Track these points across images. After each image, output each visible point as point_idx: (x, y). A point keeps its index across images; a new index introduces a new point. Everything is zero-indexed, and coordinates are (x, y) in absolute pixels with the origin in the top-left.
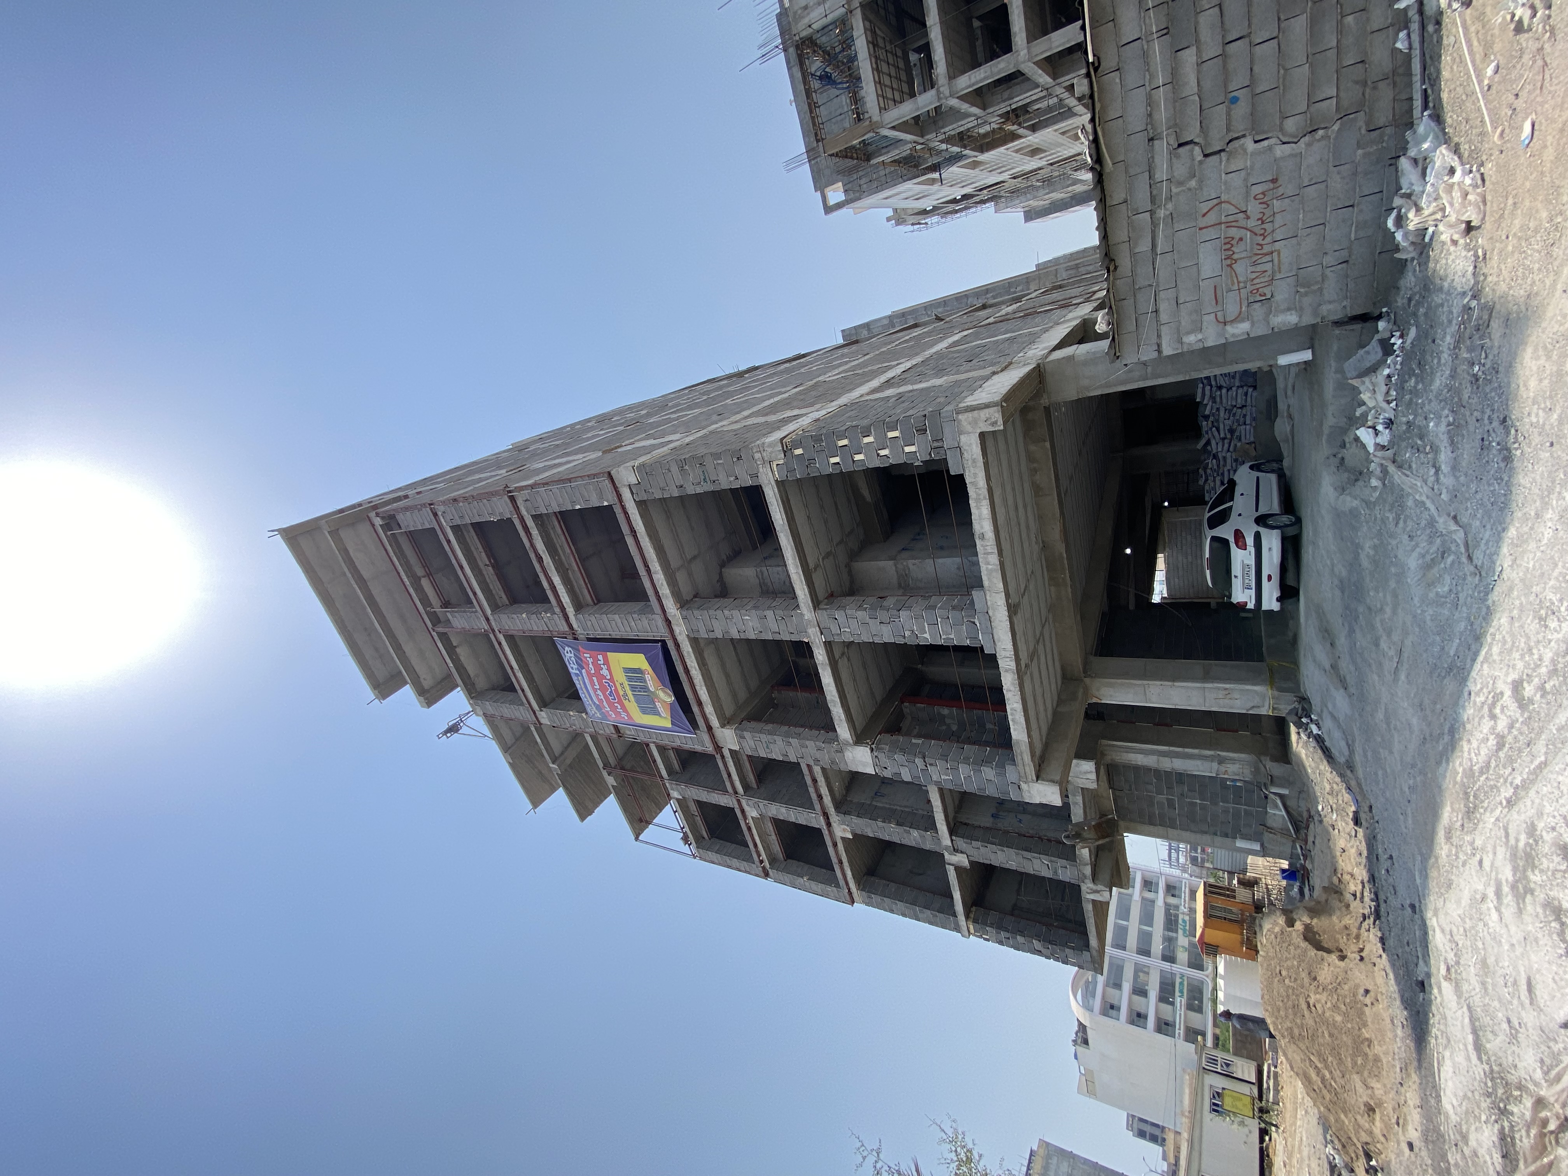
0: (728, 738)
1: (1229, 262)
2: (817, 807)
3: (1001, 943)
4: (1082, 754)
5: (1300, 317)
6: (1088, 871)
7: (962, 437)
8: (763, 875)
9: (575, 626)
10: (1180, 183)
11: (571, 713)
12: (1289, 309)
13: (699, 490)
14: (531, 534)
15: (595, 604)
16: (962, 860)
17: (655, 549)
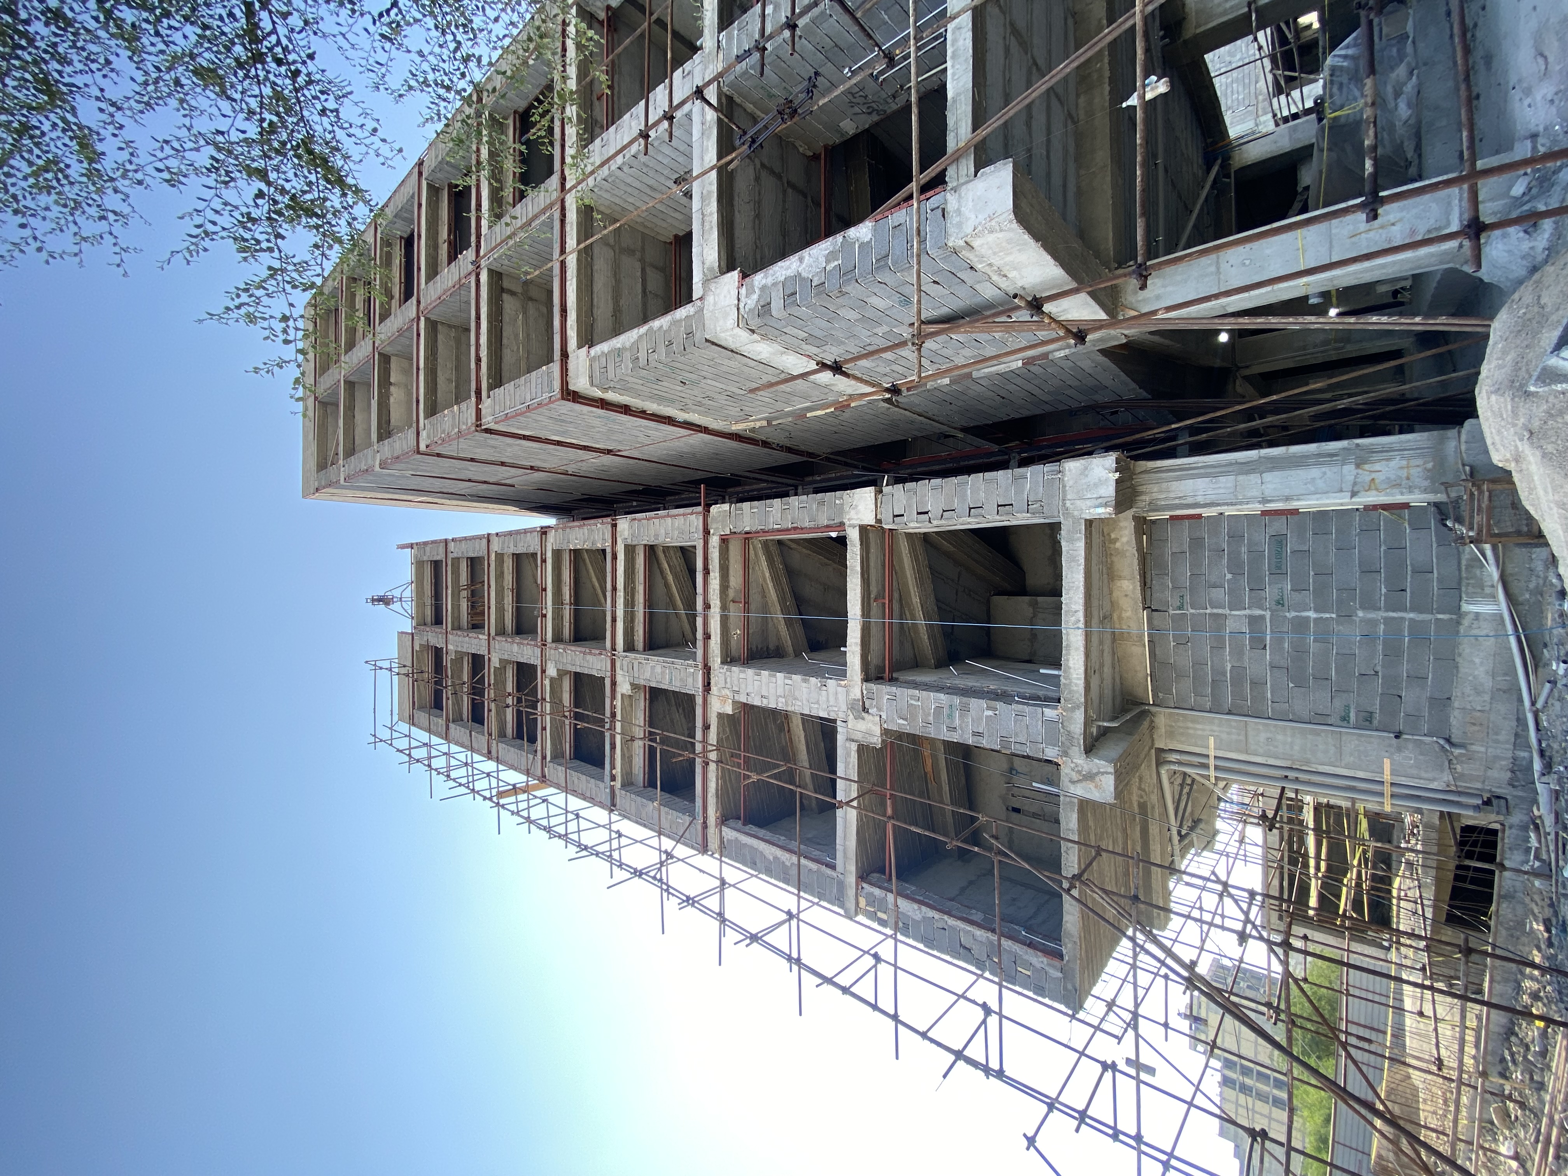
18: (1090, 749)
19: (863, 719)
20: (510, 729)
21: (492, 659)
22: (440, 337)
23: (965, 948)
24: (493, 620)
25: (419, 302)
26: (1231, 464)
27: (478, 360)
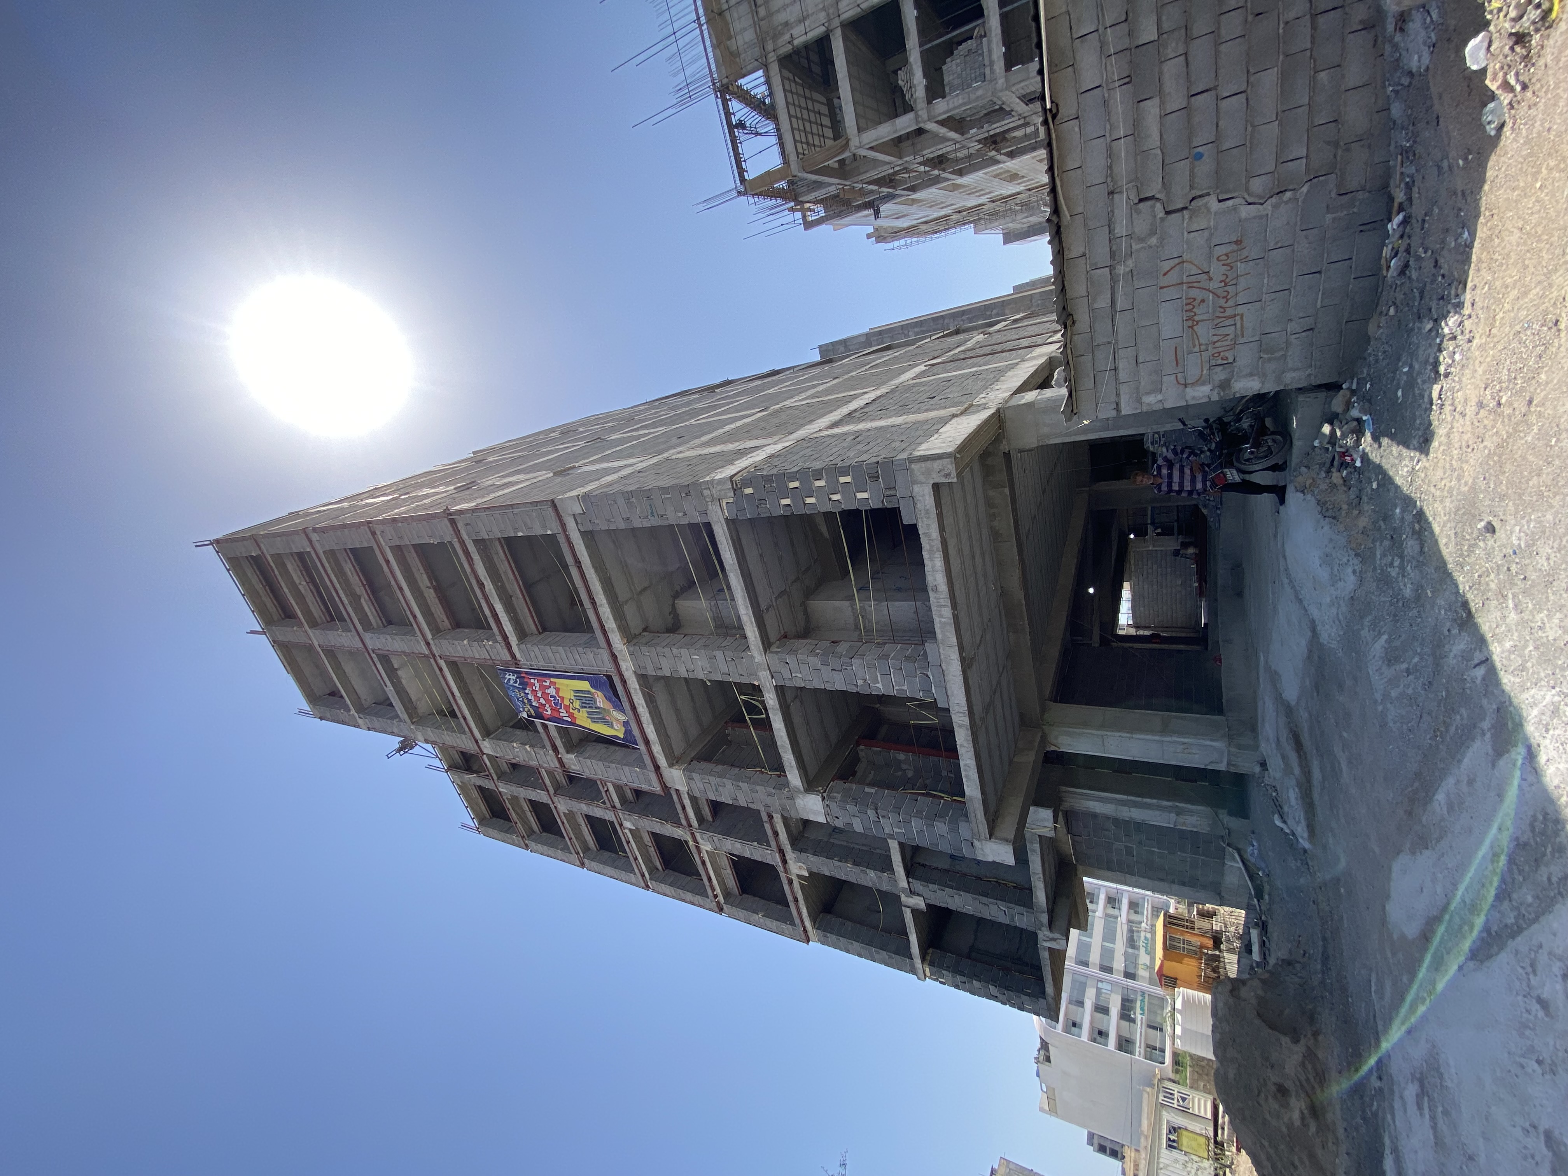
0: (676, 777)
1: (1190, 323)
2: (773, 843)
3: (957, 987)
4: (1040, 803)
5: (1263, 383)
6: (1044, 918)
7: (915, 486)
8: (716, 909)
9: (518, 655)
10: (1141, 240)
11: (515, 745)
12: (1251, 375)
13: (647, 524)
14: (472, 559)
15: (540, 633)
16: (919, 903)
17: (600, 581)
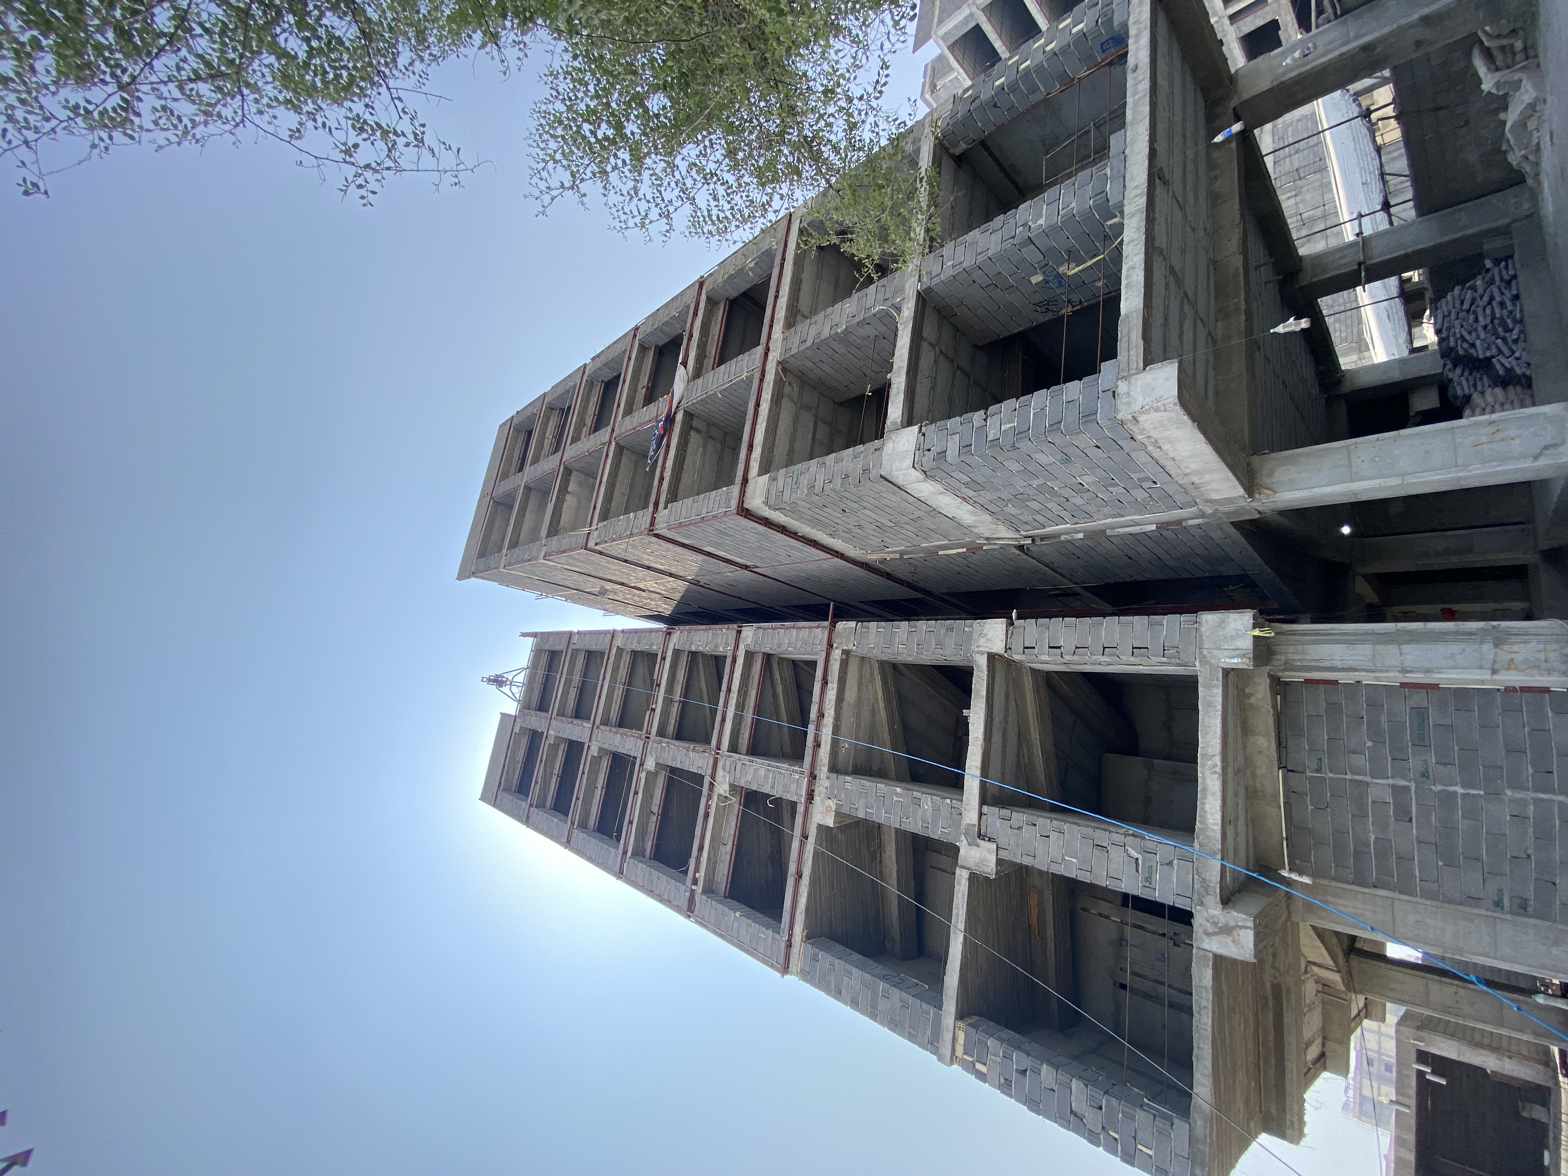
2: (807, 764)
3: (1006, 1087)
8: (685, 908)
16: (986, 857)
18: (1226, 901)
19: (978, 846)
20: (592, 821)
21: (592, 747)
22: (624, 459)
23: (1076, 1115)
24: (600, 711)
25: (613, 430)
26: (1367, 634)
27: (662, 479)
